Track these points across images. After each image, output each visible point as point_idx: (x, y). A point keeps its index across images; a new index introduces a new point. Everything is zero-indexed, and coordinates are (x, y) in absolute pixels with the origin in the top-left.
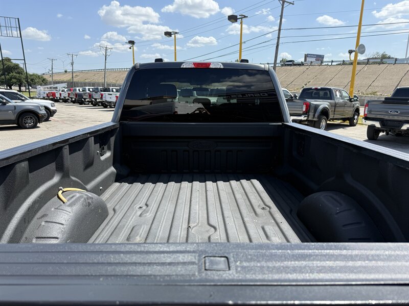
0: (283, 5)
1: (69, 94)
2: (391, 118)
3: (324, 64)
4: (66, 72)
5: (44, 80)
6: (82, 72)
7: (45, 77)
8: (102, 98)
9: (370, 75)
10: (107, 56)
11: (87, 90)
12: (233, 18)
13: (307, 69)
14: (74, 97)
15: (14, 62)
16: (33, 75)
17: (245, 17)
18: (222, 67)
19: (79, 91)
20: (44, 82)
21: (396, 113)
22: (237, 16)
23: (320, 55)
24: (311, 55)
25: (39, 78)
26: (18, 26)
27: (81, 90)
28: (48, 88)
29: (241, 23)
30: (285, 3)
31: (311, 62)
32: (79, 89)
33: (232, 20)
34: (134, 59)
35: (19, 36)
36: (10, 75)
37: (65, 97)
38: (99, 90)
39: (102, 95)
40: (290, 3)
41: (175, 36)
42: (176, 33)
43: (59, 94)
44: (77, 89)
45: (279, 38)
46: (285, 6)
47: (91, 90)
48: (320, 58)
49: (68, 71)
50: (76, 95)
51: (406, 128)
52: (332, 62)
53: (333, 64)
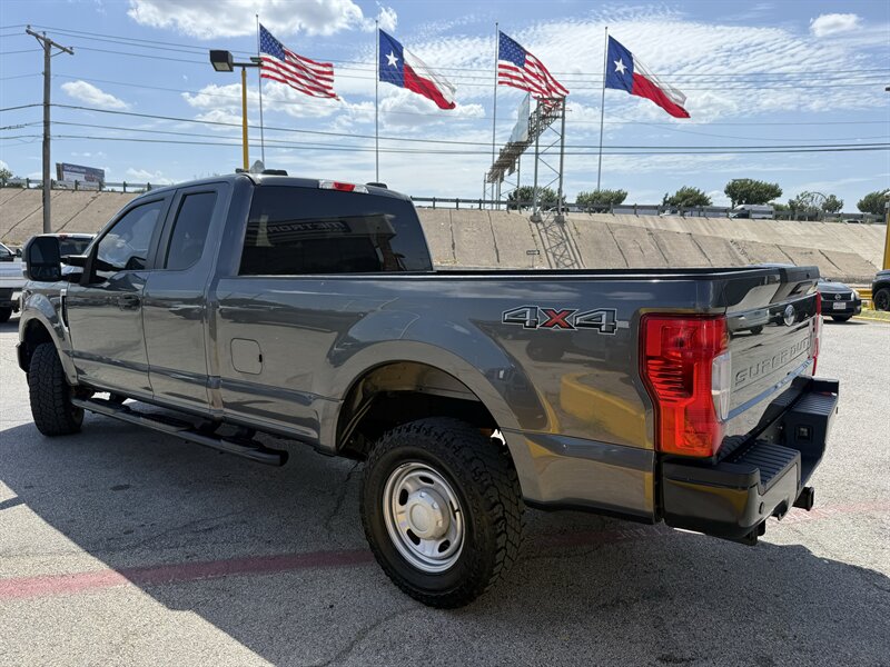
0: (47, 51)
3: (107, 188)
13: (94, 198)
18: (367, 191)
23: (95, 170)
24: (74, 166)
30: (52, 46)
31: (77, 183)
40: (64, 50)
45: (46, 123)
46: (52, 52)
48: (95, 175)
52: (125, 185)
53: (128, 189)
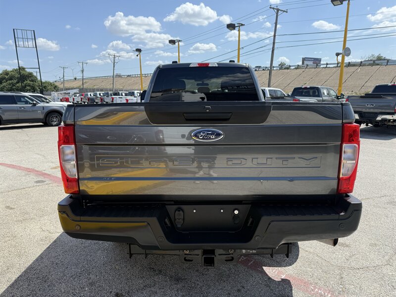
0: (277, 14)
1: (82, 99)
2: (368, 110)
4: (75, 79)
5: (56, 87)
6: (91, 78)
7: (56, 84)
8: (113, 101)
9: (363, 76)
10: (115, 64)
11: (98, 94)
12: (231, 27)
13: (303, 71)
14: (87, 101)
15: (28, 70)
16: (46, 82)
17: (242, 25)
18: (217, 66)
19: (91, 95)
20: (56, 89)
21: (372, 106)
22: (235, 25)
23: (318, 59)
24: (309, 58)
25: (52, 86)
26: (34, 38)
27: (92, 95)
28: (61, 94)
29: (239, 31)
30: (279, 11)
32: (90, 95)
33: (231, 28)
34: (141, 65)
35: (35, 46)
36: (24, 83)
37: (78, 102)
38: (110, 94)
39: (113, 99)
40: (284, 11)
41: (179, 44)
42: (180, 41)
43: (72, 98)
44: (89, 94)
45: (274, 43)
46: (279, 14)
47: (102, 94)
48: (317, 61)
49: (77, 78)
50: (89, 99)
51: (380, 119)
52: (327, 64)
53: (328, 66)
